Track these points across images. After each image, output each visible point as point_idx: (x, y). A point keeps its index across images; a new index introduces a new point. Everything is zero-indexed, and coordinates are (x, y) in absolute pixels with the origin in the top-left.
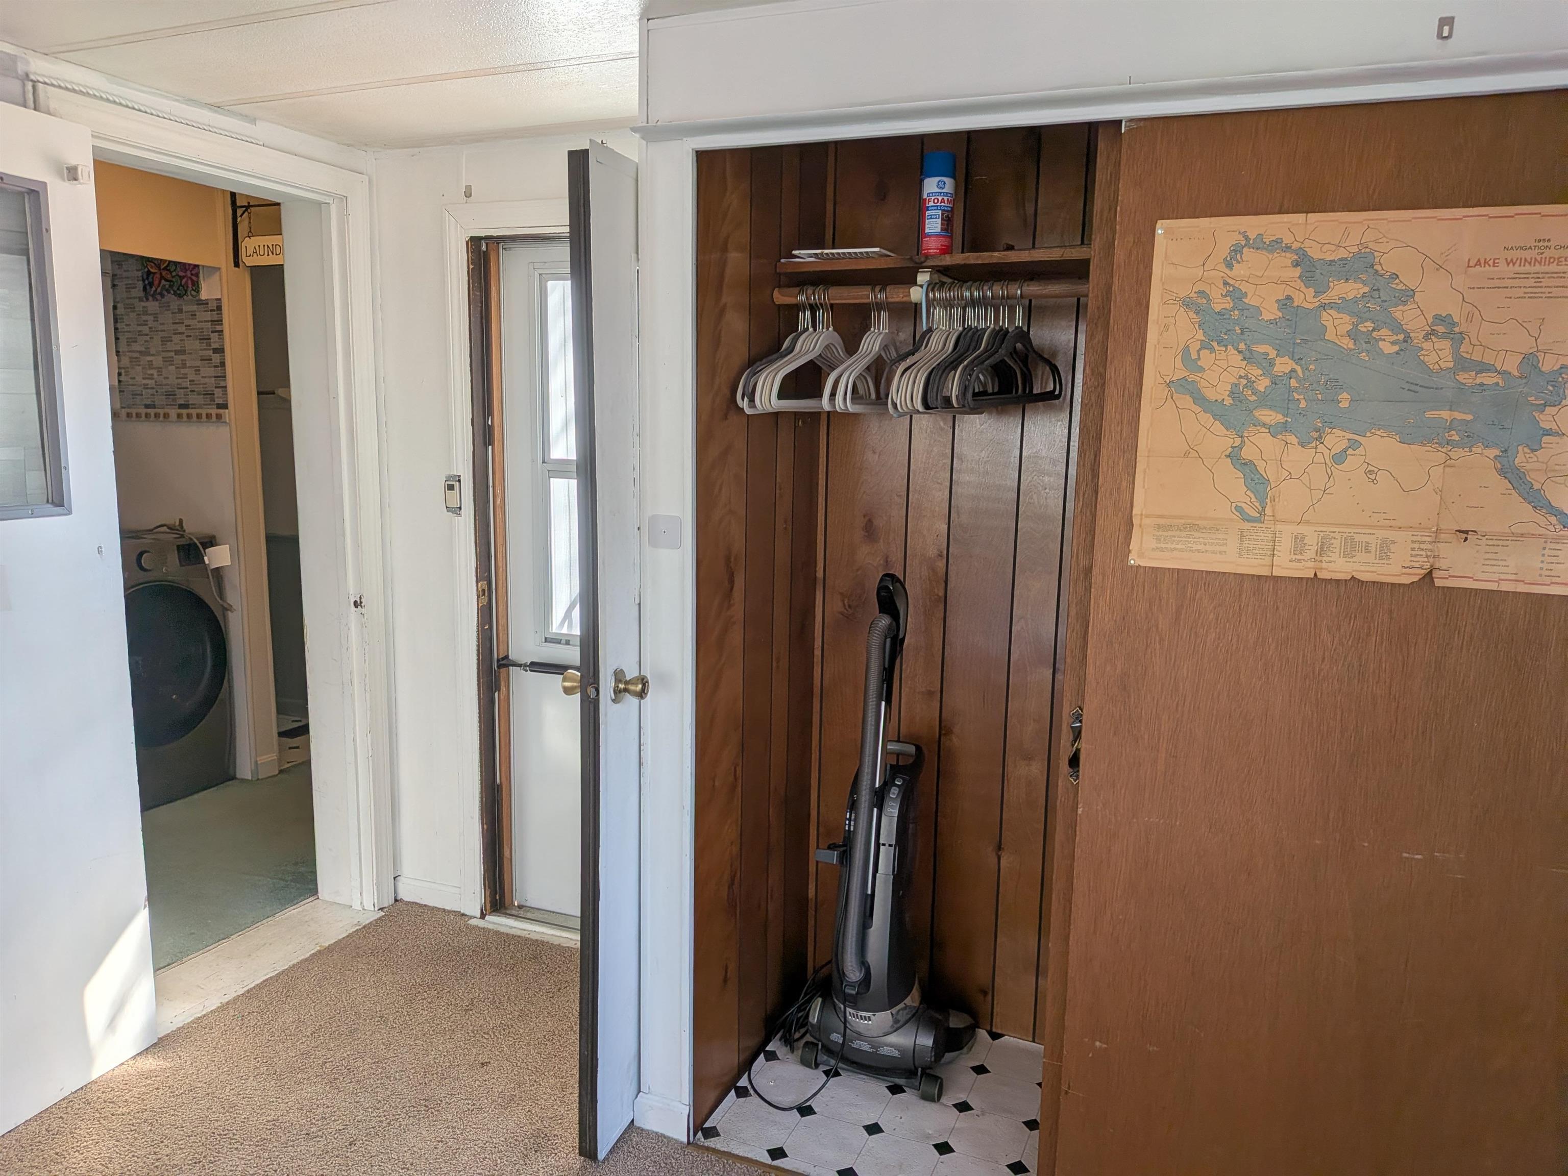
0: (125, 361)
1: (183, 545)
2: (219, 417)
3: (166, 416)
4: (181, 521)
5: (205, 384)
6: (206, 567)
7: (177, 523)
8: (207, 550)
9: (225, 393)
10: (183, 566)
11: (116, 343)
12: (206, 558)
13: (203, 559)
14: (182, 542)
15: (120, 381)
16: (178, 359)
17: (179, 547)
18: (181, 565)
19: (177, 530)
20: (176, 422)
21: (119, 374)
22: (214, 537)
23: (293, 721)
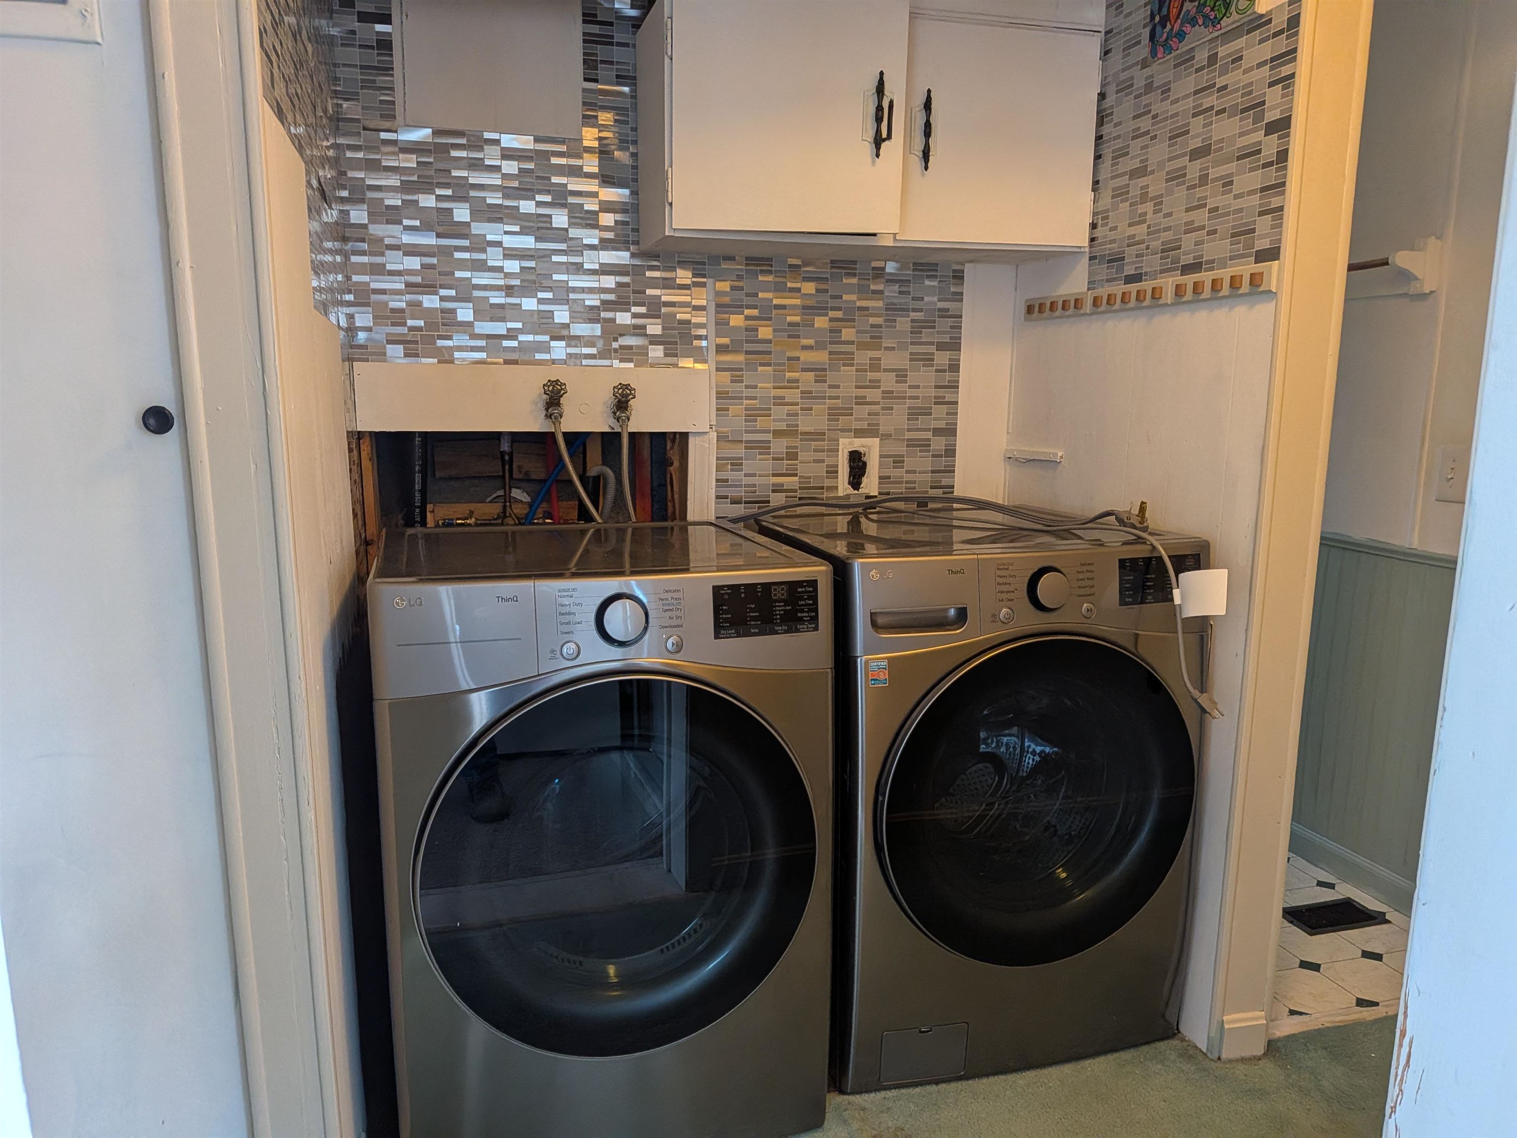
0: (1106, 200)
1: (1133, 561)
2: (1255, 280)
3: (1156, 294)
4: (1143, 508)
5: (1240, 210)
6: (1174, 611)
7: (1136, 511)
8: (1181, 575)
9: (1278, 225)
10: (1127, 604)
11: (1095, 165)
12: (1176, 593)
13: (1171, 593)
14: (1139, 552)
15: (1092, 240)
16: (1194, 170)
17: (1122, 563)
18: (1123, 603)
19: (1134, 527)
20: (1172, 304)
21: (1094, 226)
22: (1205, 546)
23: (1320, 884)
